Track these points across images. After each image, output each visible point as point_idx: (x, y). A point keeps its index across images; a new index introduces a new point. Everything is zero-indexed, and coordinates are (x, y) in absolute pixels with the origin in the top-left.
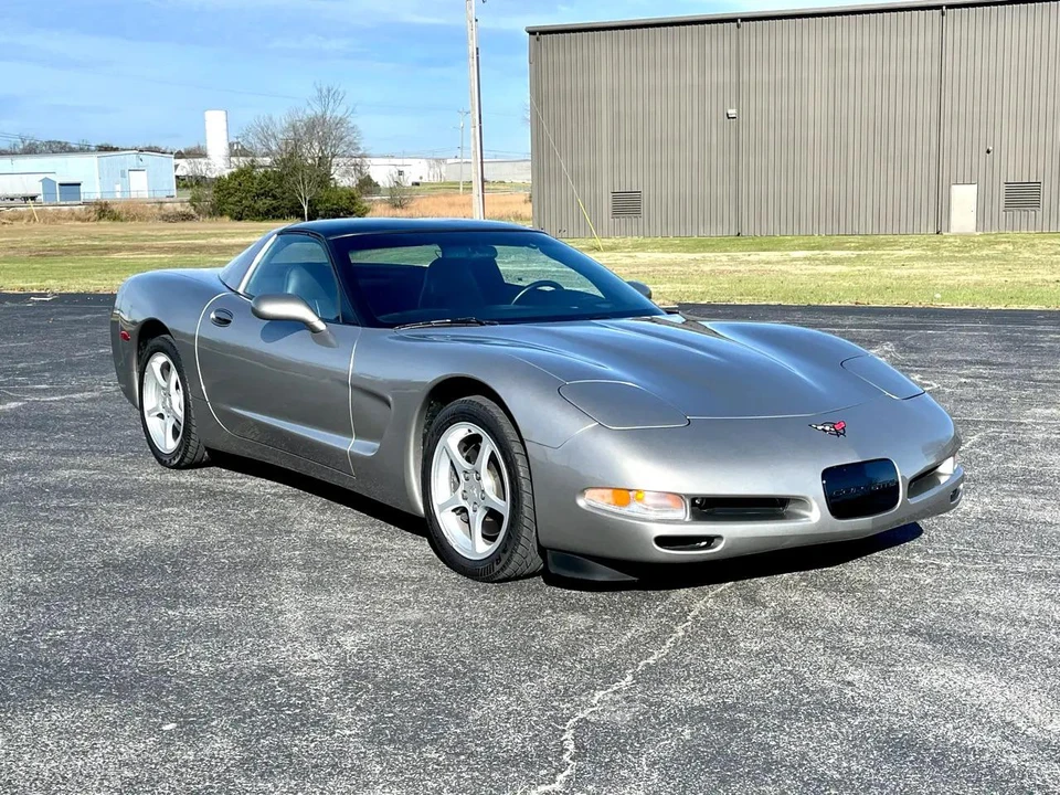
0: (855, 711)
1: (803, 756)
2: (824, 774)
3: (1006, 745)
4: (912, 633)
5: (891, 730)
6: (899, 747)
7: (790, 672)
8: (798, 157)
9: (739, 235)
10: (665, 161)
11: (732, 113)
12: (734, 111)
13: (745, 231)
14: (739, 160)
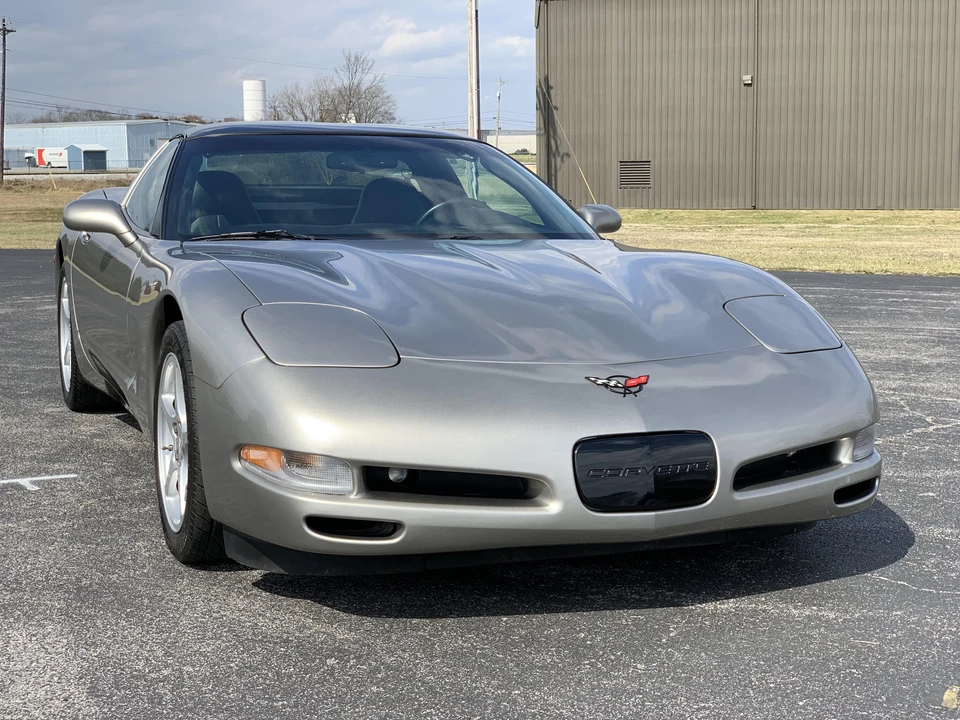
8: (818, 126)
9: (755, 208)
10: (677, 129)
11: (747, 79)
12: (749, 77)
13: (761, 204)
14: (756, 129)
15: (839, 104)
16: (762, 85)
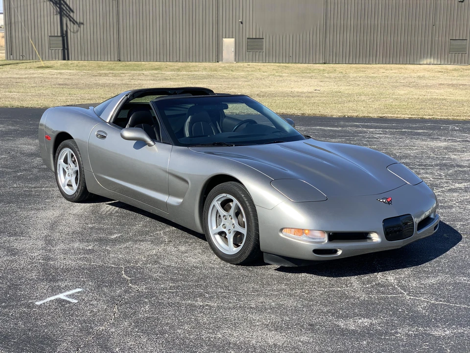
9: (119, 61)
13: (122, 59)
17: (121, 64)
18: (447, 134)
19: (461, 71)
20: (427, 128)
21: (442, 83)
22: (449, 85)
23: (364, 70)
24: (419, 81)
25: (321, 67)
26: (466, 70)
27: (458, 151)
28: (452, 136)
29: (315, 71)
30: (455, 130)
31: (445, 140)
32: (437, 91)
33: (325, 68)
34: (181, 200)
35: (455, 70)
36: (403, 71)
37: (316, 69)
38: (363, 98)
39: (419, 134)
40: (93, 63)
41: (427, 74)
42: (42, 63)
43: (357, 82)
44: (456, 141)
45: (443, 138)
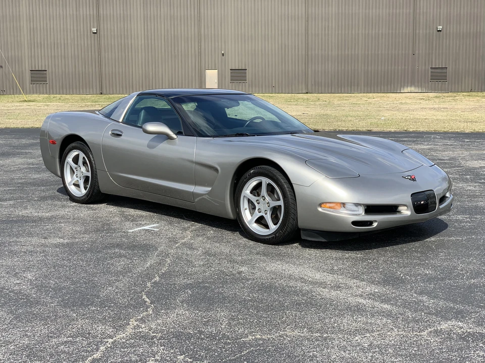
0: (248, 280)
1: (235, 294)
2: (245, 299)
3: (303, 284)
4: (258, 254)
5: (262, 283)
6: (267, 288)
7: (218, 270)
8: (130, 54)
9: (101, 94)
10: (59, 54)
11: (94, 30)
12: (95, 29)
13: (104, 91)
14: (100, 54)
15: (140, 43)
16: (102, 33)
17: (104, 96)
18: (430, 140)
19: (443, 98)
20: (411, 137)
21: (424, 107)
22: (430, 109)
23: (347, 98)
24: (402, 106)
25: (305, 96)
26: (447, 97)
27: (440, 151)
28: (434, 142)
29: (299, 100)
30: (437, 138)
31: (428, 145)
32: (419, 113)
33: (309, 98)
34: (209, 189)
35: (436, 97)
36: (385, 99)
37: (300, 99)
38: (350, 118)
39: (404, 141)
40: (77, 97)
41: (408, 101)
42: (25, 97)
43: (342, 108)
44: (438, 145)
45: (426, 143)
